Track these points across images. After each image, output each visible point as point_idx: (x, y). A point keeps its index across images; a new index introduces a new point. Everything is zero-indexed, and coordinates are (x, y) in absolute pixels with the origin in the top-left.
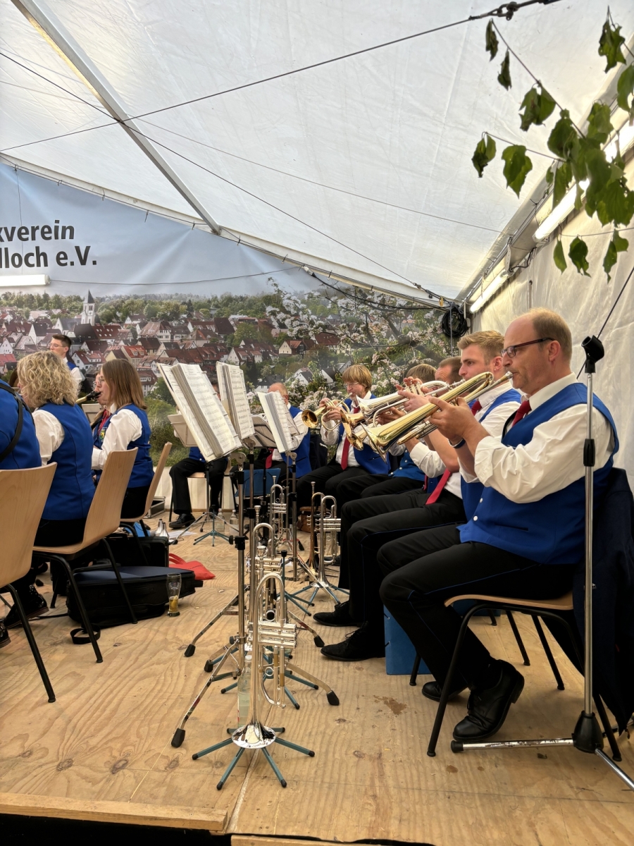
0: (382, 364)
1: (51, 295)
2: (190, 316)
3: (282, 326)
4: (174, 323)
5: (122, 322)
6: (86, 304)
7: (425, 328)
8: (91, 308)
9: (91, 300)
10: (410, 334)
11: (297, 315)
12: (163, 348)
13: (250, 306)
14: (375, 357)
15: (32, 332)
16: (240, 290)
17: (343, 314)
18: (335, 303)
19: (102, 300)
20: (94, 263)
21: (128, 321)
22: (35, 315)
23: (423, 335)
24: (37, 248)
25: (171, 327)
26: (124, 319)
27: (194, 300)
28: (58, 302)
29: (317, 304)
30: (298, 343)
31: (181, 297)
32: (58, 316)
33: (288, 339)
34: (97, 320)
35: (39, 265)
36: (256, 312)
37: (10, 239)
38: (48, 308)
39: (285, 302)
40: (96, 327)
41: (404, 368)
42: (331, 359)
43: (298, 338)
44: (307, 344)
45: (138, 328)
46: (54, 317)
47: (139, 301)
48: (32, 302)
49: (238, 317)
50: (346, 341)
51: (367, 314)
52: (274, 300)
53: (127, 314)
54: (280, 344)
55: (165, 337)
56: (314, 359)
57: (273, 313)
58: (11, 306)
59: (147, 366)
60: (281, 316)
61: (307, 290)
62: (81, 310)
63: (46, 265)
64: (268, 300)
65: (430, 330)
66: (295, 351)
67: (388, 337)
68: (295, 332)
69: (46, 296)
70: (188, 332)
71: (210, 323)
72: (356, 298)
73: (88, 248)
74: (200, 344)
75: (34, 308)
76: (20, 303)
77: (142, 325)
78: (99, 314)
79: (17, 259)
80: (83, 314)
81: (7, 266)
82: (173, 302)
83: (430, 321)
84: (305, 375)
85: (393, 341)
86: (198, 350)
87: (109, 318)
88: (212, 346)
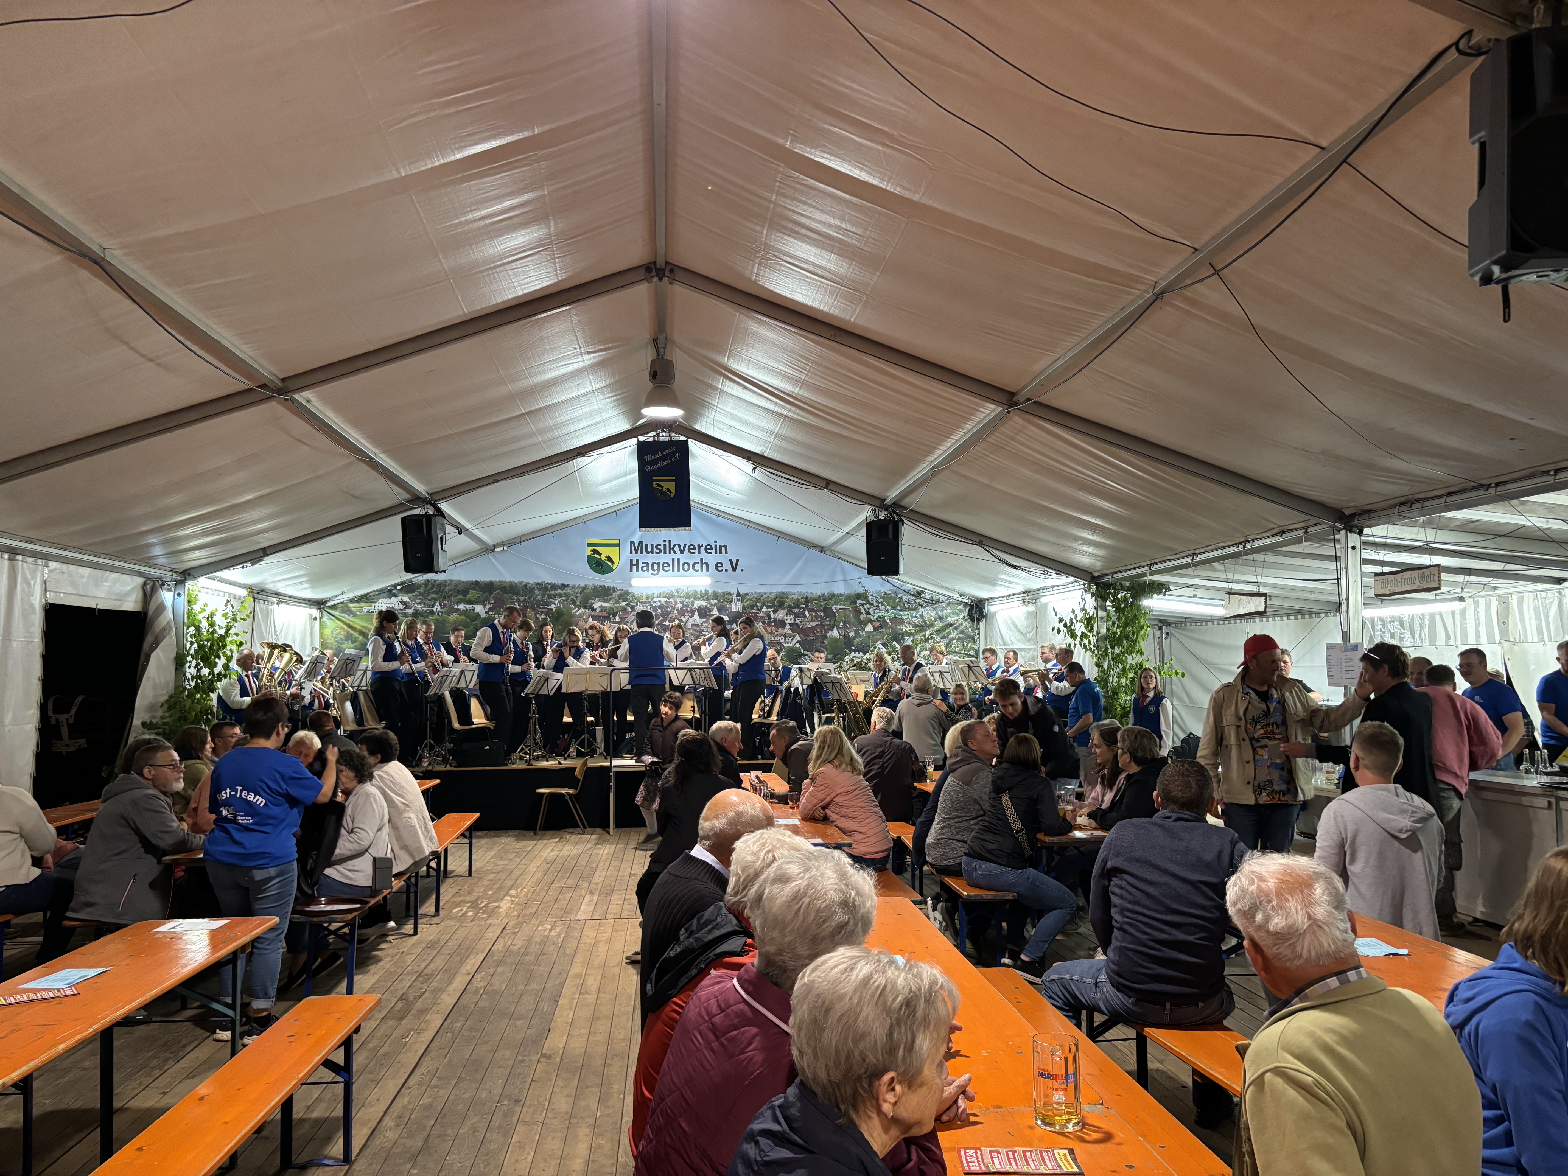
0: (932, 638)
1: (710, 591)
2: (807, 606)
3: (868, 613)
4: (796, 611)
5: (760, 610)
6: (735, 597)
7: (958, 615)
8: (738, 600)
9: (738, 594)
10: (949, 619)
11: (878, 606)
12: (788, 627)
13: (846, 600)
14: (928, 633)
15: (696, 615)
16: (840, 589)
17: (907, 606)
18: (901, 598)
19: (747, 594)
20: (742, 570)
21: (765, 609)
22: (697, 604)
23: (957, 620)
24: (702, 559)
25: (794, 613)
26: (762, 608)
27: (809, 596)
28: (715, 596)
29: (890, 598)
30: (878, 624)
31: (800, 594)
32: (715, 605)
33: (871, 621)
34: (744, 608)
35: (702, 570)
36: (851, 604)
37: (682, 552)
38: (707, 599)
39: (870, 598)
40: (743, 613)
41: (946, 641)
42: (900, 634)
43: (878, 621)
44: (884, 624)
45: (772, 613)
46: (712, 605)
47: (772, 596)
48: (696, 596)
49: (838, 607)
50: (909, 623)
51: (922, 606)
52: (863, 596)
53: (764, 604)
54: (866, 625)
55: (790, 619)
56: (888, 634)
57: (862, 605)
58: (681, 597)
59: (777, 639)
60: (867, 606)
61: (883, 590)
62: (732, 601)
63: (707, 570)
64: (859, 596)
65: (961, 616)
66: (876, 629)
67: (935, 620)
68: (876, 617)
69: (707, 591)
70: (805, 617)
71: (821, 611)
72: (914, 595)
73: (738, 560)
74: (814, 624)
75: (698, 599)
76: (687, 596)
77: (775, 612)
78: (746, 604)
79: (686, 566)
80: (733, 604)
81: (678, 570)
82: (795, 597)
83: (961, 611)
84: (884, 645)
85: (939, 625)
86: (812, 627)
87: (752, 607)
88: (822, 625)
